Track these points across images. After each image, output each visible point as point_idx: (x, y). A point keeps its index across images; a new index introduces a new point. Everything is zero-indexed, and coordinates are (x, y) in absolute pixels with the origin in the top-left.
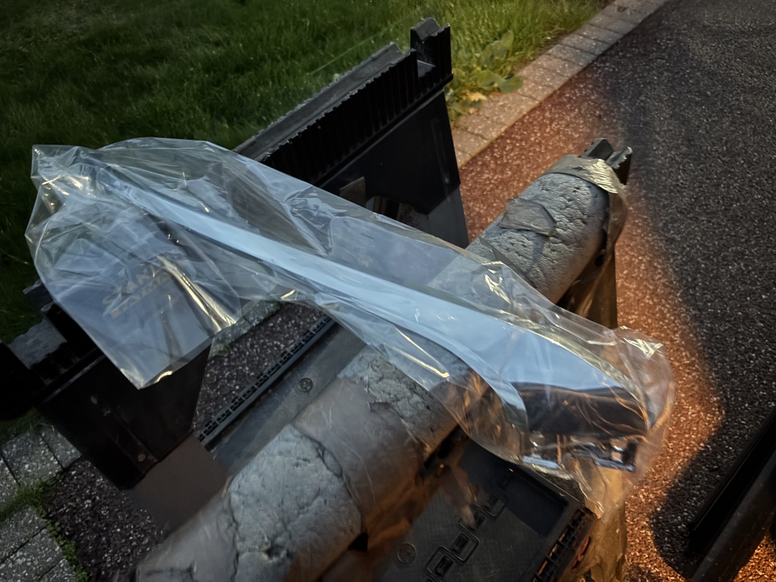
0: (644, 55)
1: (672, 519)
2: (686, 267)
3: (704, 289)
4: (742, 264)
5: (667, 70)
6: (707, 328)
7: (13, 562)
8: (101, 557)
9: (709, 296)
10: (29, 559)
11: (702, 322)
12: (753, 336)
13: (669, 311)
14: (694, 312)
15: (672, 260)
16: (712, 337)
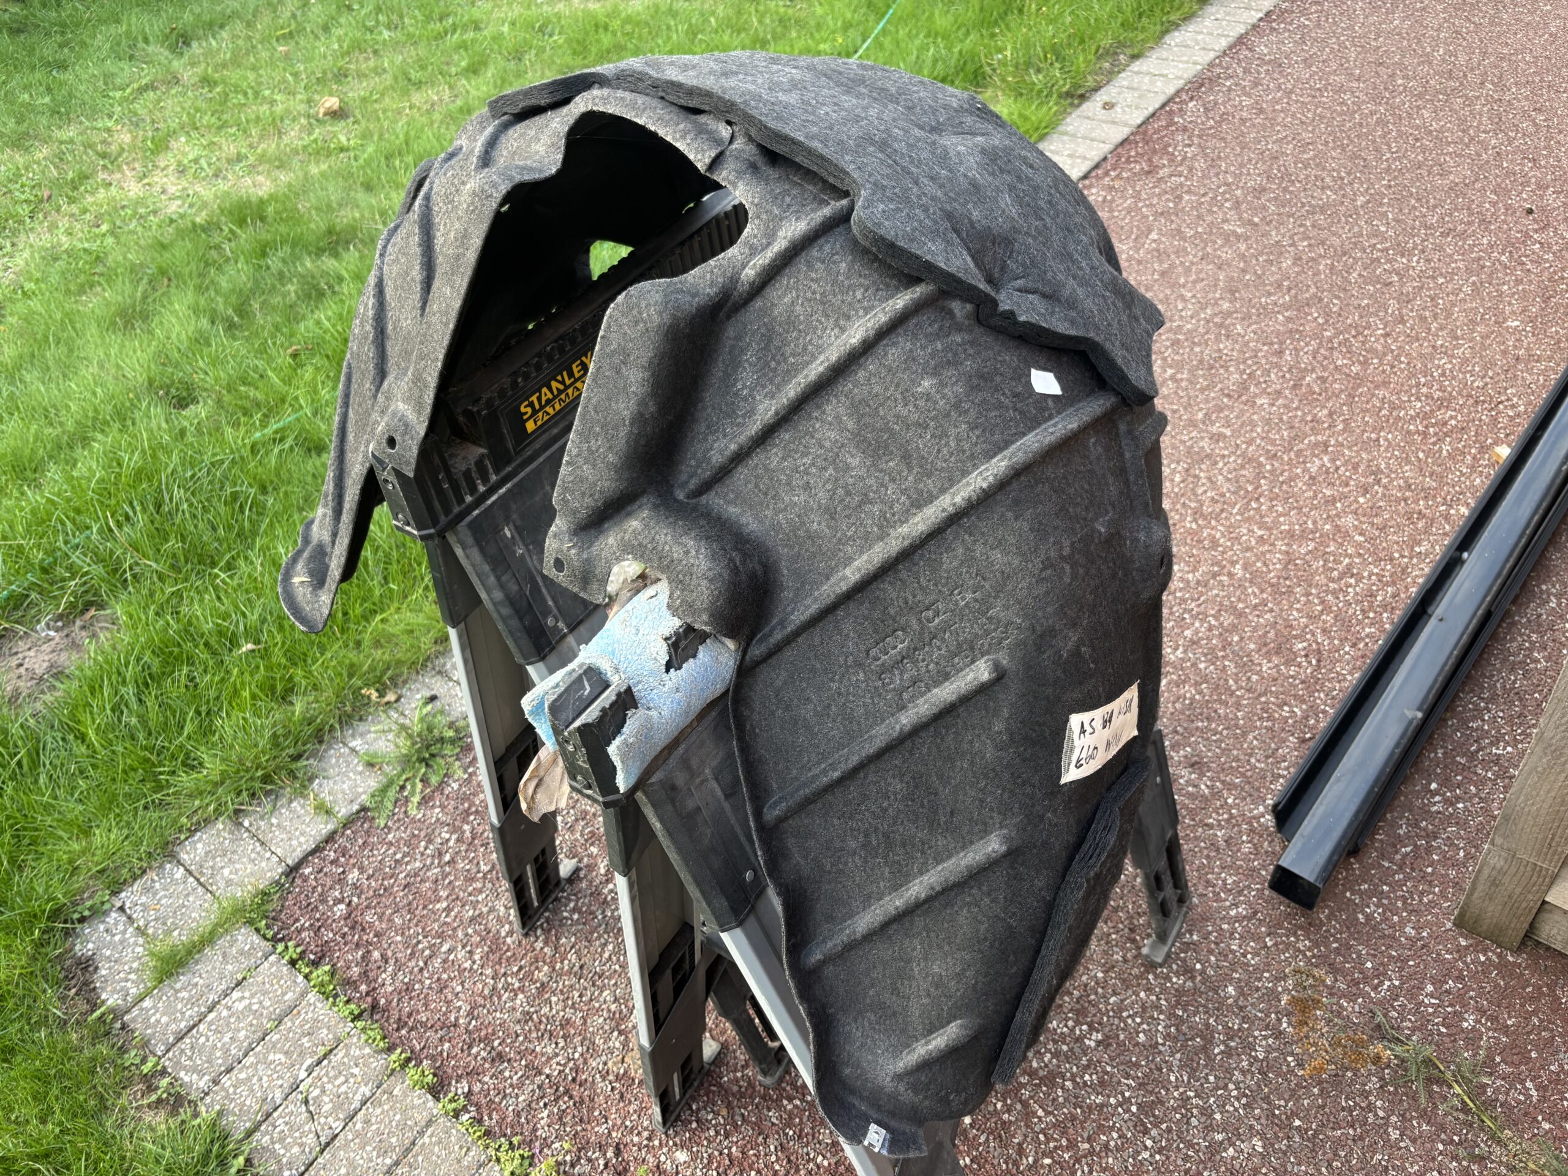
0: (1149, 172)
1: (1251, 811)
2: (1243, 472)
3: (1271, 500)
4: (1326, 459)
5: (1189, 192)
6: (1280, 552)
7: (229, 1008)
8: (375, 981)
9: (1280, 509)
10: (255, 1000)
11: (1273, 545)
12: (1350, 556)
13: (1223, 536)
14: (1260, 533)
15: (1221, 464)
16: (1288, 563)
